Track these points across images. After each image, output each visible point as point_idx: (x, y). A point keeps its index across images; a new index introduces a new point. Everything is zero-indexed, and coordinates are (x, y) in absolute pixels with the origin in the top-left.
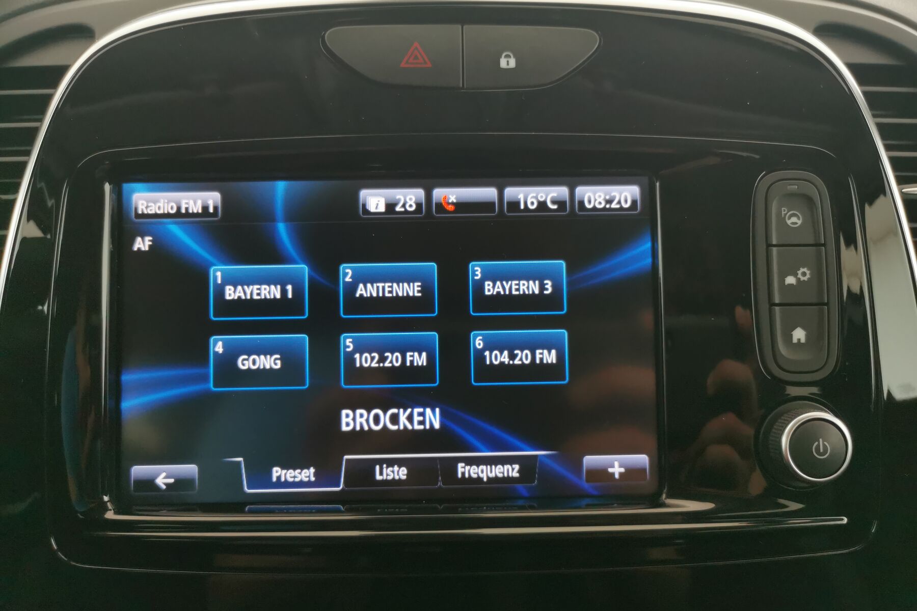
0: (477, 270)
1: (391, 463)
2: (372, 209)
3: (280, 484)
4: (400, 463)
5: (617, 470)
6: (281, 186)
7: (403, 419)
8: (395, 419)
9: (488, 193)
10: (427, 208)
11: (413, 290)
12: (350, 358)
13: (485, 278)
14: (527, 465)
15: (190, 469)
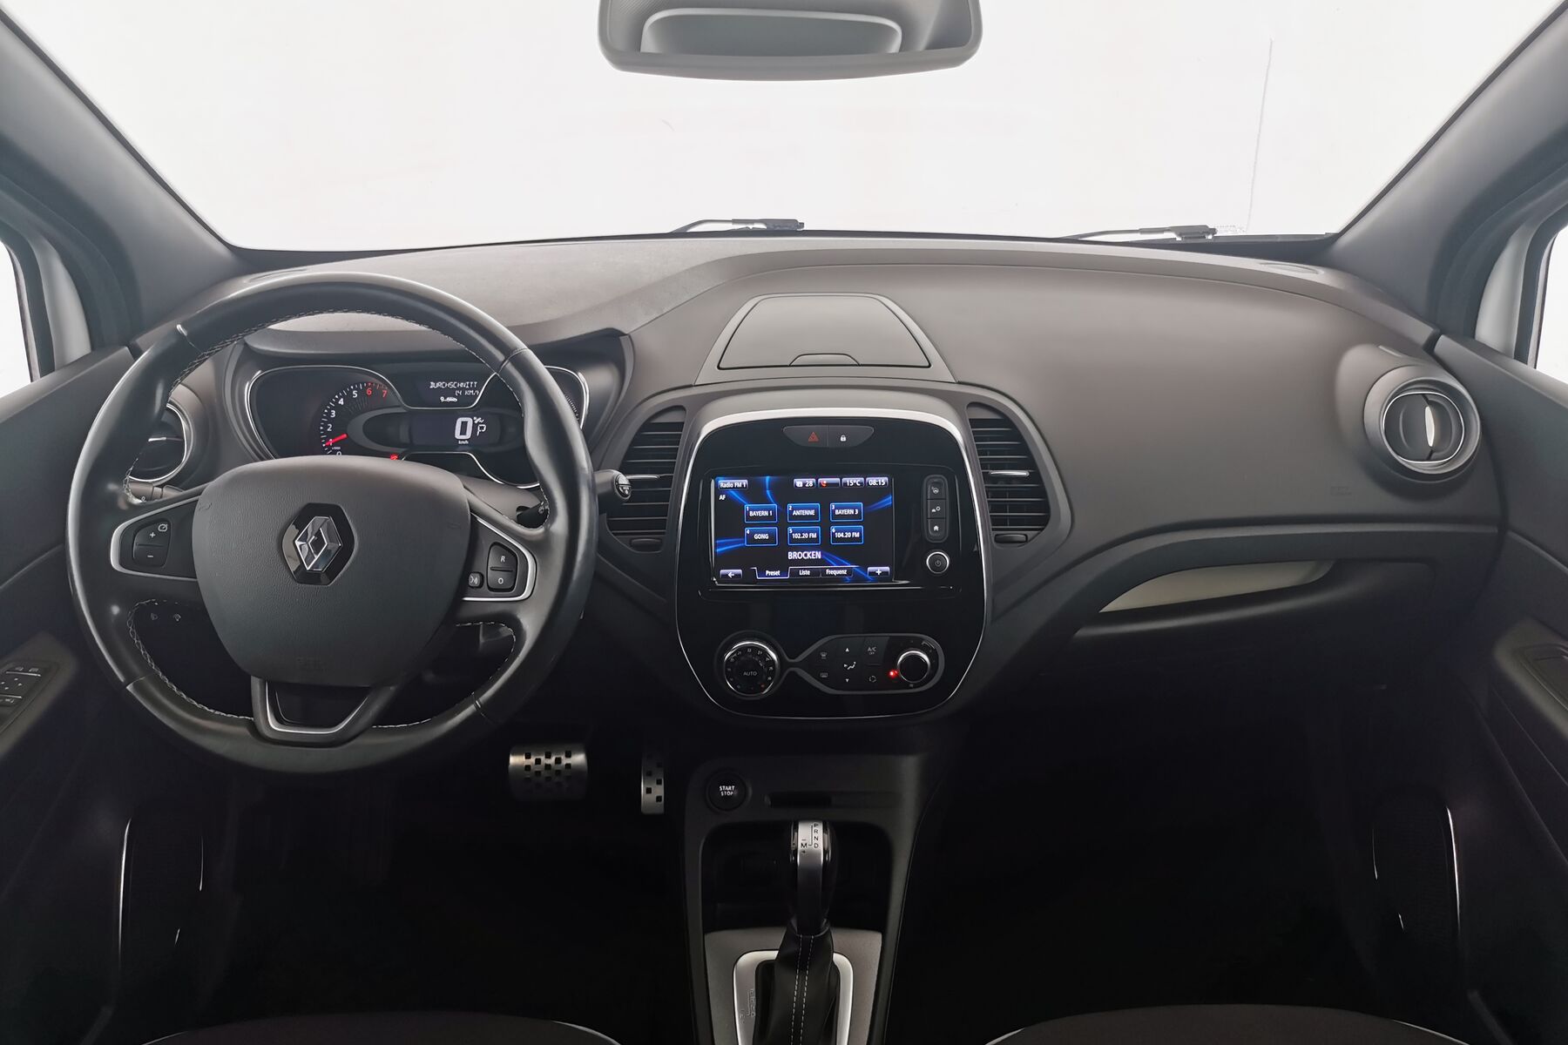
0: (833, 506)
1: (805, 569)
2: (798, 485)
3: (768, 576)
4: (808, 569)
5: (879, 572)
6: (768, 478)
7: (808, 555)
8: (806, 555)
9: (837, 480)
10: (817, 486)
11: (812, 513)
12: (791, 535)
13: (835, 509)
14: (850, 571)
15: (740, 571)
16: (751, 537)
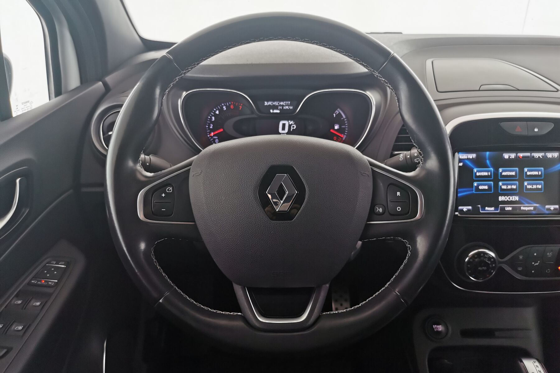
0: (526, 170)
1: (508, 207)
2: (505, 158)
3: (487, 210)
4: (510, 207)
5: (552, 208)
6: (488, 153)
7: (513, 198)
8: (509, 198)
9: (528, 154)
10: (517, 158)
11: (513, 173)
12: (501, 187)
13: (527, 171)
14: (535, 208)
15: (470, 207)
16: (477, 188)
